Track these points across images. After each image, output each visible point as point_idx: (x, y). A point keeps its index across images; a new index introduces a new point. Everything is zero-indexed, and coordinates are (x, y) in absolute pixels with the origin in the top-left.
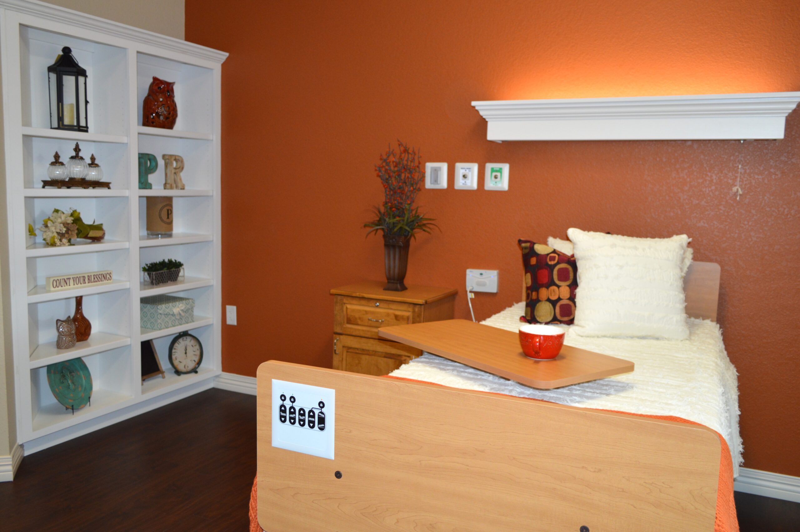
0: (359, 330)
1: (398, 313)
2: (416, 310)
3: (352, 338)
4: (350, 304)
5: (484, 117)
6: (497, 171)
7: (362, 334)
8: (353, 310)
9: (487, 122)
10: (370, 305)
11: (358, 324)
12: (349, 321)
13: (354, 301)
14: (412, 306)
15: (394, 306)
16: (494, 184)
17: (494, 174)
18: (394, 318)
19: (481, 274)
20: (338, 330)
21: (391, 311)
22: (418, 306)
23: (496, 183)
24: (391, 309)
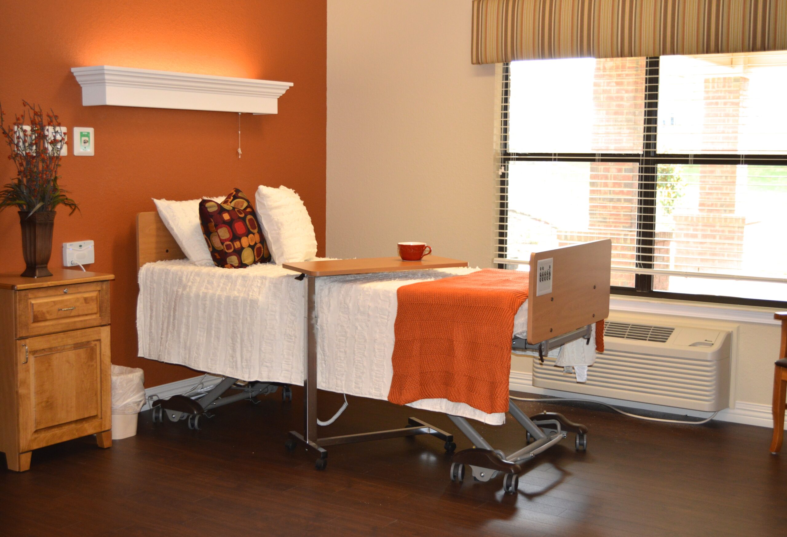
0: (48, 326)
1: (86, 295)
2: (104, 287)
3: (39, 339)
4: (36, 298)
5: (79, 83)
6: (85, 136)
7: (52, 330)
8: (40, 305)
9: (81, 88)
10: (59, 293)
11: (46, 320)
12: (36, 320)
13: (41, 294)
14: (100, 283)
15: (82, 289)
16: (83, 150)
17: (84, 138)
18: (83, 301)
19: (80, 246)
20: (23, 334)
21: (79, 296)
22: (105, 283)
23: (85, 148)
24: (80, 292)
